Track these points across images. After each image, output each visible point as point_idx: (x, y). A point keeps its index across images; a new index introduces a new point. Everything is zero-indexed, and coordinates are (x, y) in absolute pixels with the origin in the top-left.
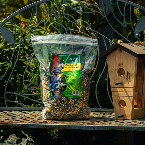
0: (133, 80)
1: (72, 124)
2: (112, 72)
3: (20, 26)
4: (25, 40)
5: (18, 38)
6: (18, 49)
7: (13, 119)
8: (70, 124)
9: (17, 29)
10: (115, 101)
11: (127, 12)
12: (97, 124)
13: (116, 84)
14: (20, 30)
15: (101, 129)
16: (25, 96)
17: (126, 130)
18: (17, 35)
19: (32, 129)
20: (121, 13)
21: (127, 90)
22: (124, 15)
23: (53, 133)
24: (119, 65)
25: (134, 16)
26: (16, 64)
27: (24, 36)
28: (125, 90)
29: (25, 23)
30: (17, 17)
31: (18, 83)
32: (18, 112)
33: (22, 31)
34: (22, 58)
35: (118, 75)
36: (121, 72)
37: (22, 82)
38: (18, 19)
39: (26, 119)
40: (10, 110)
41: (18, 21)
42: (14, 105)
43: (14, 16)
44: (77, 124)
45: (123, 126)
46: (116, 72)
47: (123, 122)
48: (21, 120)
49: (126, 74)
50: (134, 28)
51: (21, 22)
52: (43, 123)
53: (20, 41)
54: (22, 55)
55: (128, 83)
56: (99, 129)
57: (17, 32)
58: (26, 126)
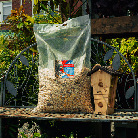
1: (64, 117)
2: (94, 84)
3: (32, 55)
4: (35, 64)
5: (30, 62)
6: (30, 69)
7: (27, 113)
8: (63, 117)
9: (30, 57)
10: (96, 103)
11: (99, 48)
12: (80, 118)
13: (98, 92)
14: (32, 57)
15: (82, 121)
16: (34, 99)
17: (98, 121)
18: (30, 60)
19: (38, 120)
20: (95, 48)
21: (104, 96)
22: (97, 49)
23: (52, 123)
24: (100, 80)
25: (103, 50)
26: (29, 79)
27: (34, 61)
28: (103, 96)
29: (35, 52)
30: (31, 49)
31: (30, 91)
32: (30, 109)
33: (33, 58)
34: (33, 75)
35: (98, 87)
36: (101, 85)
37: (33, 90)
38: (31, 50)
39: (34, 114)
40: (25, 108)
41: (31, 52)
42: (28, 104)
43: (29, 49)
44: (67, 117)
45: (96, 119)
46: (98, 85)
47: (96, 117)
48: (32, 114)
49: (104, 86)
50: (104, 57)
51: (33, 52)
52: (46, 117)
53: (32, 64)
54: (33, 73)
55: (105, 92)
56: (81, 121)
57: (30, 59)
58: (35, 118)
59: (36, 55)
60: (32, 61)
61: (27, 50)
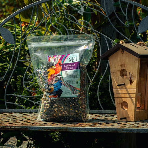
0: (135, 81)
1: (73, 126)
2: (114, 73)
3: (20, 26)
4: (25, 40)
5: (18, 38)
6: (18, 49)
7: (13, 121)
9: (17, 30)
10: (118, 103)
11: (129, 12)
12: (99, 126)
13: (118, 85)
14: (20, 30)
15: (103, 131)
16: (25, 97)
18: (17, 35)
19: (33, 131)
20: (123, 12)
21: (130, 91)
22: (126, 15)
23: (54, 135)
24: (121, 66)
26: (17, 65)
27: (24, 37)
28: (127, 91)
30: (17, 17)
31: (18, 84)
32: (18, 114)
33: (22, 31)
36: (123, 73)
37: (23, 83)
38: (18, 19)
39: (26, 121)
40: (11, 112)
41: (18, 22)
42: (15, 107)
43: (14, 16)
44: (79, 126)
45: (125, 128)
47: (125, 124)
48: (22, 122)
49: (128, 75)
50: (137, 28)
51: (21, 22)
52: (44, 125)
53: (20, 41)
54: (22, 56)
55: (131, 84)
56: (101, 131)
57: (17, 33)
58: (26, 128)
59: (26, 26)
60: (20, 37)
61: (12, 18)
